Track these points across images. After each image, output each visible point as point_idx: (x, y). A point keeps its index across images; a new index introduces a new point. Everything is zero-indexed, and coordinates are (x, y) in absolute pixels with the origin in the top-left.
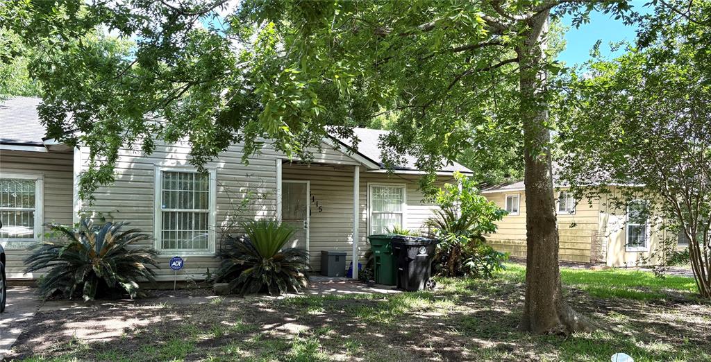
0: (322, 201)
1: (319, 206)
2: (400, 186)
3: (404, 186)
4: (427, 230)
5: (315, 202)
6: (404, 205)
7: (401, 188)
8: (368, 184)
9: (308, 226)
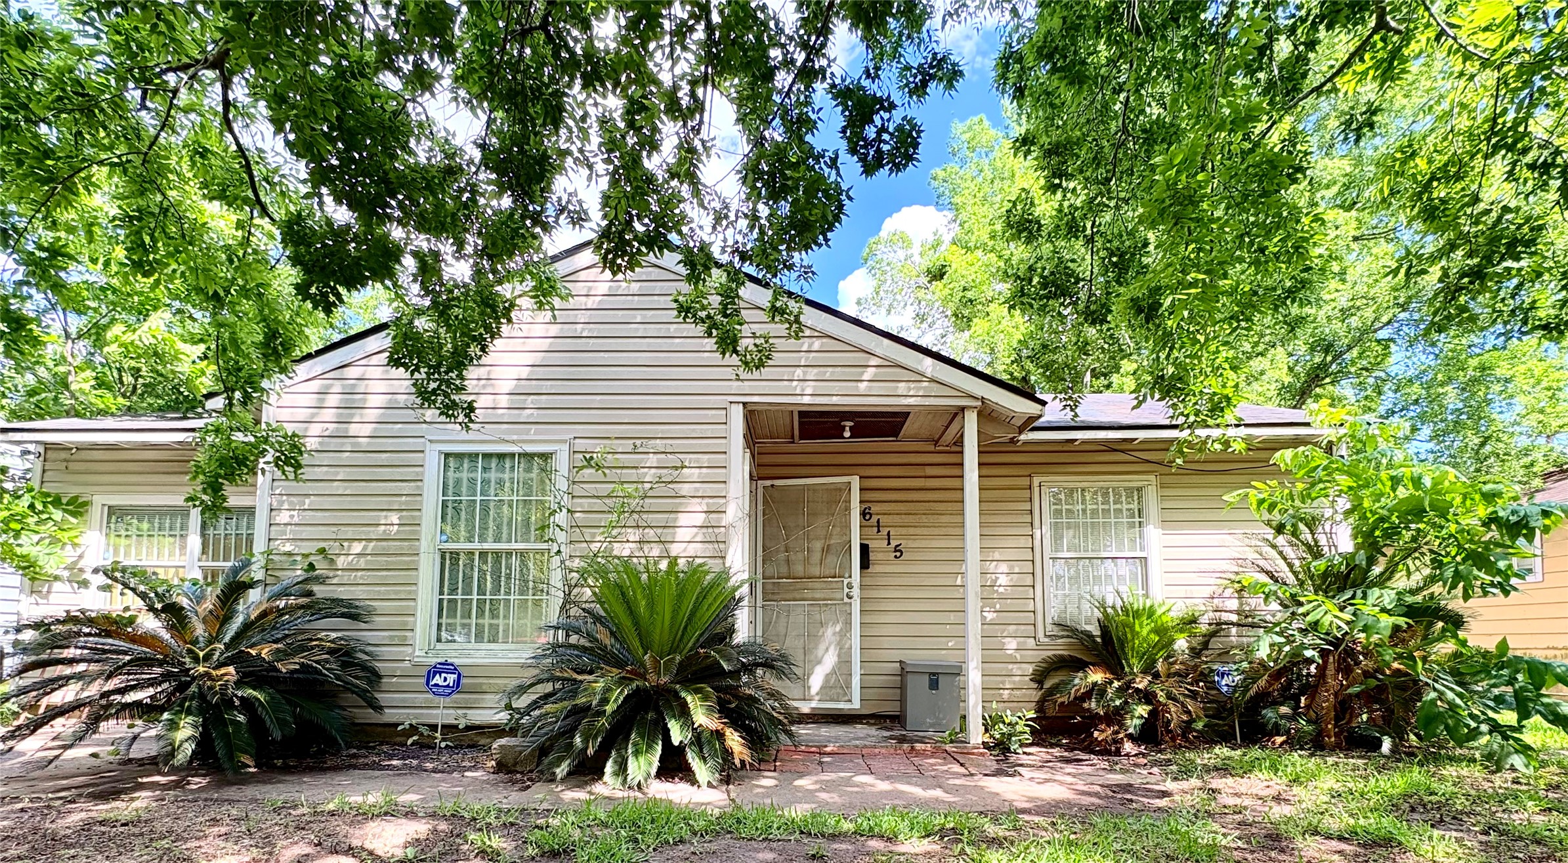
0: (904, 531)
1: (894, 543)
2: (1135, 481)
3: (1150, 483)
4: (1234, 604)
5: (884, 531)
6: (1153, 533)
7: (1139, 489)
8: (1036, 481)
9: (856, 592)
